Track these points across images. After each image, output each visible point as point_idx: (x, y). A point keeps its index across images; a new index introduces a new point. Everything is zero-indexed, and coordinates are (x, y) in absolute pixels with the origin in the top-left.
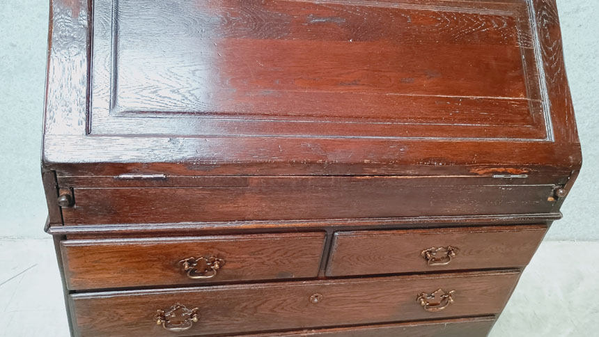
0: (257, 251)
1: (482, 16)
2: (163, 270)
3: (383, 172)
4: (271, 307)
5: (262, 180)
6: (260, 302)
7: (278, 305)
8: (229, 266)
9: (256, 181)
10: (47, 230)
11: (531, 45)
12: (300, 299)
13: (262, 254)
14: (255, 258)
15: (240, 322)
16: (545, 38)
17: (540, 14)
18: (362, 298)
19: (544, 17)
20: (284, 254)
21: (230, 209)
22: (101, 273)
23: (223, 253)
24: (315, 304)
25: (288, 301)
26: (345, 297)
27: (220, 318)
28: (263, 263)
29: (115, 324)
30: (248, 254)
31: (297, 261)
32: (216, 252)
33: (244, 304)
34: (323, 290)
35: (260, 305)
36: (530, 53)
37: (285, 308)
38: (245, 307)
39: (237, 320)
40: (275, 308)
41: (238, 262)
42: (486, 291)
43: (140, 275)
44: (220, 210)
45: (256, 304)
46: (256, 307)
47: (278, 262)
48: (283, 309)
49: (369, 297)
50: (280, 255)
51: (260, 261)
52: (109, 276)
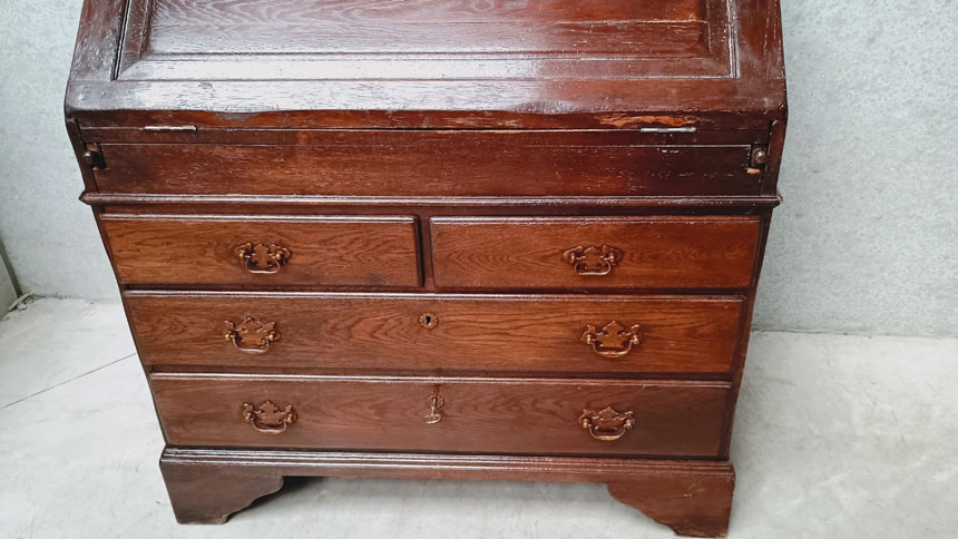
0: (329, 239)
2: (218, 261)
4: (369, 329)
5: (313, 135)
6: (353, 320)
7: (380, 327)
8: (297, 260)
9: (306, 136)
10: (83, 199)
12: (406, 320)
13: (336, 244)
14: (329, 250)
15: (333, 350)
20: (366, 246)
21: (281, 177)
22: (149, 261)
23: (285, 239)
24: (430, 330)
25: (390, 321)
26: (469, 321)
27: (306, 341)
28: (341, 258)
29: (180, 337)
30: (318, 243)
31: (384, 257)
32: (276, 237)
33: (332, 322)
34: (435, 308)
35: (353, 326)
37: (389, 333)
38: (335, 327)
39: (330, 347)
40: (375, 332)
41: (308, 254)
42: (695, 330)
43: (191, 266)
44: (270, 177)
45: (349, 322)
46: (349, 328)
47: (360, 257)
48: (386, 334)
49: (506, 326)
50: (360, 248)
51: (337, 254)
52: (159, 265)
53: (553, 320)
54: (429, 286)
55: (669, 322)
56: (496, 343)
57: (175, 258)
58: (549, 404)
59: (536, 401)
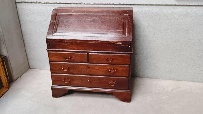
1: (117, 18)
2: (62, 58)
4: (81, 68)
7: (82, 68)
8: (72, 58)
9: (74, 42)
10: (46, 49)
11: (126, 22)
12: (86, 67)
14: (76, 57)
15: (76, 71)
16: (129, 21)
18: (97, 68)
19: (130, 17)
24: (89, 69)
25: (84, 67)
26: (94, 68)
27: (72, 70)
28: (78, 58)
31: (83, 58)
32: (70, 55)
33: (76, 67)
34: (89, 66)
38: (76, 68)
41: (74, 58)
42: (123, 70)
43: (59, 59)
44: (70, 48)
45: (78, 67)
46: (78, 68)
48: (83, 69)
50: (80, 57)
52: (55, 58)
53: (105, 68)
54: (89, 63)
55: (120, 69)
56: (97, 71)
58: (104, 80)
59: (103, 80)
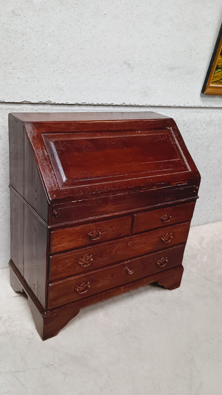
0: (112, 225)
1: (159, 135)
3: (147, 188)
5: (113, 197)
7: (118, 249)
8: (103, 234)
9: (111, 197)
11: (175, 143)
12: (125, 245)
13: (113, 226)
14: (111, 229)
15: (105, 259)
16: (179, 140)
17: (175, 132)
18: (144, 241)
19: (176, 133)
20: (120, 225)
21: (103, 210)
22: (63, 244)
23: (101, 228)
24: (129, 247)
25: (121, 247)
26: (139, 242)
27: (99, 259)
29: (64, 267)
30: (109, 227)
31: (124, 228)
32: (100, 228)
33: (107, 251)
34: (132, 240)
35: (112, 250)
36: (176, 145)
37: (120, 250)
39: (104, 259)
40: (116, 251)
41: (106, 231)
42: (181, 231)
43: (75, 242)
44: (100, 211)
46: (110, 252)
47: (118, 229)
49: (146, 241)
50: (119, 226)
51: (113, 230)
52: (65, 244)
53: (156, 236)
54: (132, 234)
55: (177, 231)
56: (143, 246)
57: (71, 241)
58: (151, 261)
59: (148, 261)
